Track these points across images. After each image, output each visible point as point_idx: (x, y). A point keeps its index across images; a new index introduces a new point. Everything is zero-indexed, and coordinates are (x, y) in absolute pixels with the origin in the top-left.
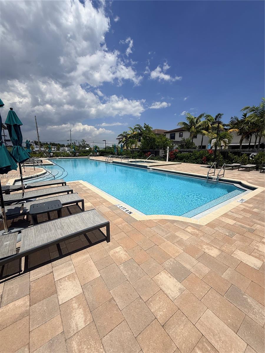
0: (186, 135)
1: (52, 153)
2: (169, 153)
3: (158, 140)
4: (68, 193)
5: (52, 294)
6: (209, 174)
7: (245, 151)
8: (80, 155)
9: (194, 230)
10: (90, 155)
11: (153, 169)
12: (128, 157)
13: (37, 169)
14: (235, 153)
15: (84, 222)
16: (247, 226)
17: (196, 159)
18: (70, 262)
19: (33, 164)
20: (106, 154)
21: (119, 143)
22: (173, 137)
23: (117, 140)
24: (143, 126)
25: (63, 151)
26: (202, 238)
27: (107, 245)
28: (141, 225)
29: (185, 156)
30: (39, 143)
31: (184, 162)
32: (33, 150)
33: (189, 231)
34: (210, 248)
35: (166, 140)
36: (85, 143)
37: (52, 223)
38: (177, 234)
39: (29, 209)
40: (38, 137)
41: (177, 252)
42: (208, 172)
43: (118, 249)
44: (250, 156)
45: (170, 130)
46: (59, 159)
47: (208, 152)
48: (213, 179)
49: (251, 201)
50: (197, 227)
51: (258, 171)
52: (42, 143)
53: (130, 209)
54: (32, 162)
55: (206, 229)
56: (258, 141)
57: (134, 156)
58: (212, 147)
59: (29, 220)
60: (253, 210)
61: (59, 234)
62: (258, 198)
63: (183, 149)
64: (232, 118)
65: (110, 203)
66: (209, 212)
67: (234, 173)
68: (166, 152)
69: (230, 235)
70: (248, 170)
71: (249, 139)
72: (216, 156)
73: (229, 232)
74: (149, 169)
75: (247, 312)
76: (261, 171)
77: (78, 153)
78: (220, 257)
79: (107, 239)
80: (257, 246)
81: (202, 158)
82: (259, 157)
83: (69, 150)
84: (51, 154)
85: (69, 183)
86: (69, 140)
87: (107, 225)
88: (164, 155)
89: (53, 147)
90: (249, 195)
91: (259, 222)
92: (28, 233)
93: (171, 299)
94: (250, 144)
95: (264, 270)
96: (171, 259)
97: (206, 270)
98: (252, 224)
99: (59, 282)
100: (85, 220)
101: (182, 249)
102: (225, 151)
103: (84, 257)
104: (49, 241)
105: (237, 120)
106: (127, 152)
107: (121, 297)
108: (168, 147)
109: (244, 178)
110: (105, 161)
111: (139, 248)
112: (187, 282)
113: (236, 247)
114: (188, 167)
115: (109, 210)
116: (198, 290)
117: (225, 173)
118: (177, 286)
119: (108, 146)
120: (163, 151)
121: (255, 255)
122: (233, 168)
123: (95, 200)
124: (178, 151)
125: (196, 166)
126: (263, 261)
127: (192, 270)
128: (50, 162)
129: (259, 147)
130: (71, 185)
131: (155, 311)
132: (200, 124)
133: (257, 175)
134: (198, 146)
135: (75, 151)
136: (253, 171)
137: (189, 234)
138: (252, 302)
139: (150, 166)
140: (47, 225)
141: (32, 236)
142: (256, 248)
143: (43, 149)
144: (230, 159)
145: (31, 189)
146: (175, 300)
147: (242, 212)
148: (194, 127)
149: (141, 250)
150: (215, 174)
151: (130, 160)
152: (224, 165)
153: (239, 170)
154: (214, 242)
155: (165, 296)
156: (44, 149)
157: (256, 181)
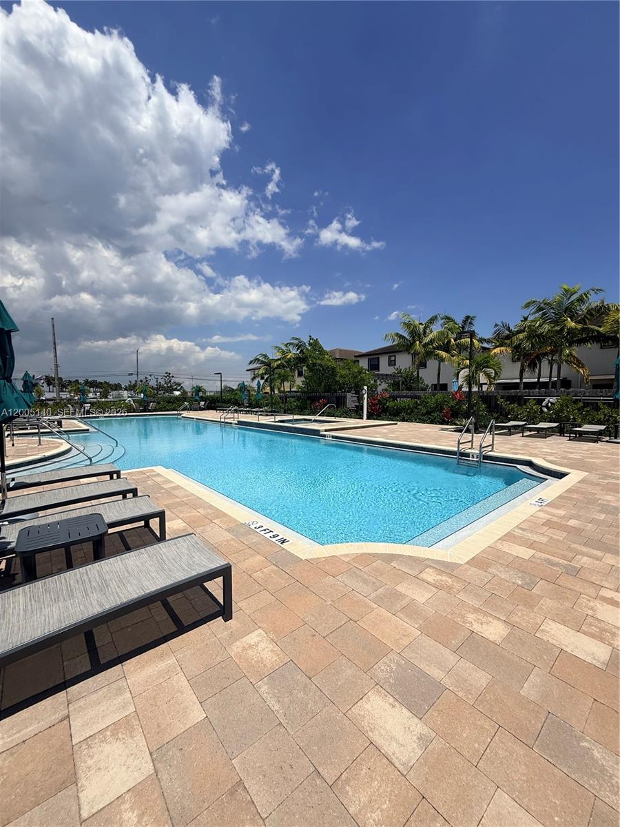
0: (404, 362)
1: (87, 403)
2: (368, 401)
3: (343, 372)
4: (125, 497)
5: (63, 786)
6: (461, 446)
7: (531, 394)
8: (157, 407)
9: (441, 577)
10: (182, 407)
11: (333, 437)
12: (275, 412)
13: (47, 441)
14: (512, 399)
15: (163, 569)
16: (561, 561)
17: (429, 413)
18: (122, 683)
19: (37, 431)
20: (223, 405)
21: (253, 379)
22: (374, 366)
23: (249, 372)
24: (306, 340)
25: (117, 399)
26: (461, 596)
27: (226, 629)
28: (309, 571)
29: (405, 406)
30: (56, 382)
31: (403, 420)
32: (39, 397)
33: (430, 579)
34: (484, 620)
35: (360, 372)
36: (172, 381)
37: (75, 575)
38: (401, 588)
39: (15, 540)
40: (57, 366)
41: (404, 636)
42: (459, 441)
43: (253, 638)
44: (544, 404)
45: (368, 351)
46: (105, 417)
47: (454, 398)
48: (471, 456)
49: (560, 502)
50: (446, 568)
51: (564, 436)
52: (64, 380)
53: (283, 532)
54: (36, 427)
55: (470, 572)
56: (555, 372)
57: (289, 410)
58: (460, 388)
59: (12, 572)
60: (568, 523)
61: (95, 603)
62: (575, 496)
63: (399, 390)
64: (496, 325)
65: (232, 520)
66: (469, 532)
67: (513, 443)
68: (360, 399)
69: (526, 583)
70: (542, 434)
71: (537, 370)
72: (471, 406)
73: (523, 578)
74: (324, 436)
75: (597, 787)
76: (570, 437)
77: (153, 402)
78: (510, 642)
79: (225, 611)
80: (591, 608)
81: (441, 410)
82: (562, 405)
83: (132, 397)
84: (86, 405)
85: (128, 474)
86: (132, 374)
87: (225, 572)
88: (358, 404)
89: (92, 389)
90: (553, 489)
91: (585, 549)
92: (7, 606)
93: (400, 768)
94: (539, 379)
95: (618, 668)
96: (391, 656)
97: (481, 679)
98: (571, 555)
99: (84, 746)
100: (167, 563)
101: (417, 626)
102: (490, 394)
103: (162, 665)
104: (64, 625)
105: (509, 329)
106: (272, 400)
107: (265, 776)
108: (365, 387)
109: (536, 451)
110: (219, 420)
111: (307, 632)
112: (436, 715)
113: (545, 614)
114: (412, 431)
115: (229, 536)
116: (467, 737)
117: (495, 442)
118: (411, 728)
119: (226, 387)
120: (354, 395)
121: (590, 631)
122: (511, 431)
123: (195, 513)
124: (388, 396)
125: (430, 428)
126: (610, 645)
127: (447, 682)
128: (80, 424)
129: (558, 385)
130: (133, 477)
131: (360, 810)
132: (431, 336)
133: (562, 446)
134: (430, 386)
135: (145, 397)
136: (554, 436)
137: (430, 586)
138: (604, 759)
139: (326, 431)
140: (63, 581)
141: (16, 612)
142: (590, 612)
143: (65, 395)
144: (501, 412)
145: (25, 491)
146: (411, 772)
147: (544, 527)
148: (421, 342)
149: (313, 636)
150: (474, 445)
151: (278, 418)
152: (492, 425)
153: (525, 434)
154: (491, 605)
155: (385, 760)
156: (68, 396)
157: (564, 458)
